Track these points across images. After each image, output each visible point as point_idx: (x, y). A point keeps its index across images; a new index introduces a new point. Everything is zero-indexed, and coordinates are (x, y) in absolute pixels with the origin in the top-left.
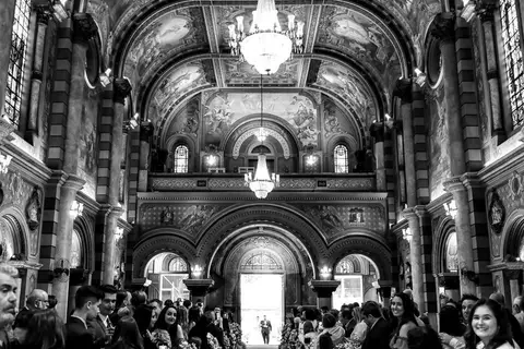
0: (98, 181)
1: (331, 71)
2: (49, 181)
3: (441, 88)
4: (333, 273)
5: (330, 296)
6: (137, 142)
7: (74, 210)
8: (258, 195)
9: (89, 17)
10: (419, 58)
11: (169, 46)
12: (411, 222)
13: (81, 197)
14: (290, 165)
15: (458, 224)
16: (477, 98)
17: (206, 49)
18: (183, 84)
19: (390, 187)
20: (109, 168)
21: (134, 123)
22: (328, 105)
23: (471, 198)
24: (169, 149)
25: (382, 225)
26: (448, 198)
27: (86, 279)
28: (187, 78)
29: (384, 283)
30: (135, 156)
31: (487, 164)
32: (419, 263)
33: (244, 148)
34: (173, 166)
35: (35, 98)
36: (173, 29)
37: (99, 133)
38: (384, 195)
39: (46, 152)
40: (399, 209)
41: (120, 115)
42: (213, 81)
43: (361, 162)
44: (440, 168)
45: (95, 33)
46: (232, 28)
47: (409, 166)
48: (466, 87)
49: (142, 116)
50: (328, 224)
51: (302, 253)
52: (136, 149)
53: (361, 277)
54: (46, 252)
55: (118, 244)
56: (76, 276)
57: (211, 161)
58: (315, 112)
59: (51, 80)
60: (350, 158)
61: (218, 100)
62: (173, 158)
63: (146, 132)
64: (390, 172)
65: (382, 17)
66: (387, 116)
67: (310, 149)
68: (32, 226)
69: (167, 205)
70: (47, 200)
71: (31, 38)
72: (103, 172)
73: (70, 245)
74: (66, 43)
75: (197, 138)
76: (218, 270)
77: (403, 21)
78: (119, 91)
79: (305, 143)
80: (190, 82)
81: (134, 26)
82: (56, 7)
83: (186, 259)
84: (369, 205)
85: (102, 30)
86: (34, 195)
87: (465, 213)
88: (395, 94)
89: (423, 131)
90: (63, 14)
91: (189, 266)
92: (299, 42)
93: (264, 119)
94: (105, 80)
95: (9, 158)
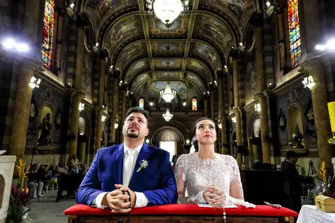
1: (191, 75)
11: (138, 69)
17: (150, 69)
18: (142, 79)
21: (127, 94)
22: (190, 85)
24: (137, 100)
28: (144, 77)
36: (140, 65)
42: (152, 78)
50: (189, 126)
51: (181, 135)
57: (151, 104)
58: (186, 88)
60: (197, 103)
61: (153, 84)
62: (138, 103)
63: (131, 97)
66: (208, 92)
67: (184, 100)
75: (147, 96)
79: (182, 98)
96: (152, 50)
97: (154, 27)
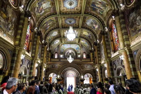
0: (41, 60)
1: (82, 40)
2: (32, 60)
3: (102, 43)
4: (84, 77)
5: (83, 82)
6: (48, 53)
7: (36, 65)
8: (70, 62)
9: (40, 31)
10: (98, 38)
11: (54, 36)
12: (98, 68)
13: (38, 63)
14: (75, 57)
15: (107, 68)
16: (109, 45)
17: (61, 37)
18: (57, 43)
19: (94, 61)
20: (43, 57)
21: (48, 49)
22: (82, 46)
23: (109, 63)
24: (54, 54)
25: (92, 68)
26: (105, 63)
27: (38, 79)
28: (57, 42)
29: (93, 79)
30: (48, 55)
31: (112, 57)
32: (100, 75)
33: (67, 54)
34: (55, 57)
35: (30, 45)
36: (55, 33)
37: (42, 51)
38: (93, 62)
39: (32, 54)
40: (95, 65)
41: (45, 48)
42: (62, 42)
43: (88, 56)
44: (103, 57)
45: (41, 34)
46: (65, 33)
47: (97, 57)
48: (107, 43)
49: (49, 48)
50: (83, 68)
51: (78, 73)
52: (48, 54)
53: (89, 78)
54: (30, 73)
55: (44, 71)
56: (36, 78)
57: (61, 56)
58: (80, 47)
59: (33, 42)
60: (86, 56)
61: (63, 45)
62: (55, 55)
63: (50, 51)
64: (93, 58)
65: (91, 31)
66: (93, 48)
67: (79, 54)
68: (28, 68)
69: (53, 64)
70: (31, 63)
71: (30, 35)
72: (42, 58)
73: (35, 72)
74: (36, 36)
75: (59, 52)
76: (62, 76)
77: (95, 32)
78: (45, 44)
79: (78, 53)
80: (58, 42)
81: (48, 33)
82: (35, 29)
83: (56, 74)
84: (90, 64)
85: (43, 33)
86: (29, 62)
87: (108, 66)
88: (94, 44)
89: (99, 51)
90: (36, 31)
91: (57, 75)
92: (77, 35)
93: (71, 49)
94: (43, 42)
95: (25, 56)
96: (62, 24)
97: (62, 7)
